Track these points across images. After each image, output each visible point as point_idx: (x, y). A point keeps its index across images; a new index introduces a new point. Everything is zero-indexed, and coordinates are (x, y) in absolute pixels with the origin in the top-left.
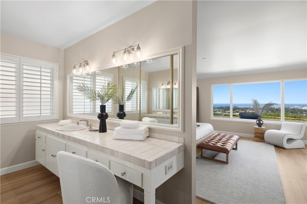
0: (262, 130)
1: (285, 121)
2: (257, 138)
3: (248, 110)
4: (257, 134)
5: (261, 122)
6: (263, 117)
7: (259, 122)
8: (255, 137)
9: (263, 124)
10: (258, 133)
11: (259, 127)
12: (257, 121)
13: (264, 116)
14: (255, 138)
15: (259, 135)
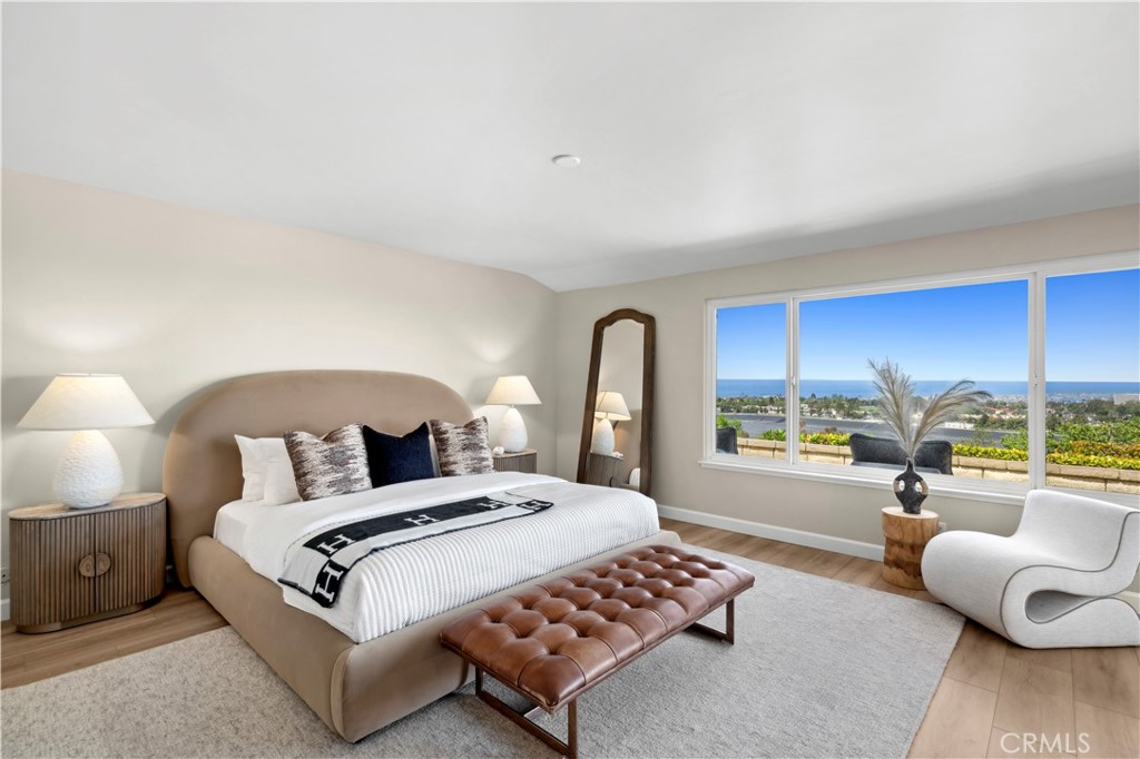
0: (919, 531)
1: (1047, 485)
2: (894, 569)
3: (998, 412)
4: (896, 549)
5: (918, 486)
6: (986, 453)
7: (909, 487)
8: (887, 562)
9: (925, 497)
10: (901, 544)
11: (906, 511)
12: (898, 479)
13: (990, 449)
14: (887, 568)
15: (905, 555)
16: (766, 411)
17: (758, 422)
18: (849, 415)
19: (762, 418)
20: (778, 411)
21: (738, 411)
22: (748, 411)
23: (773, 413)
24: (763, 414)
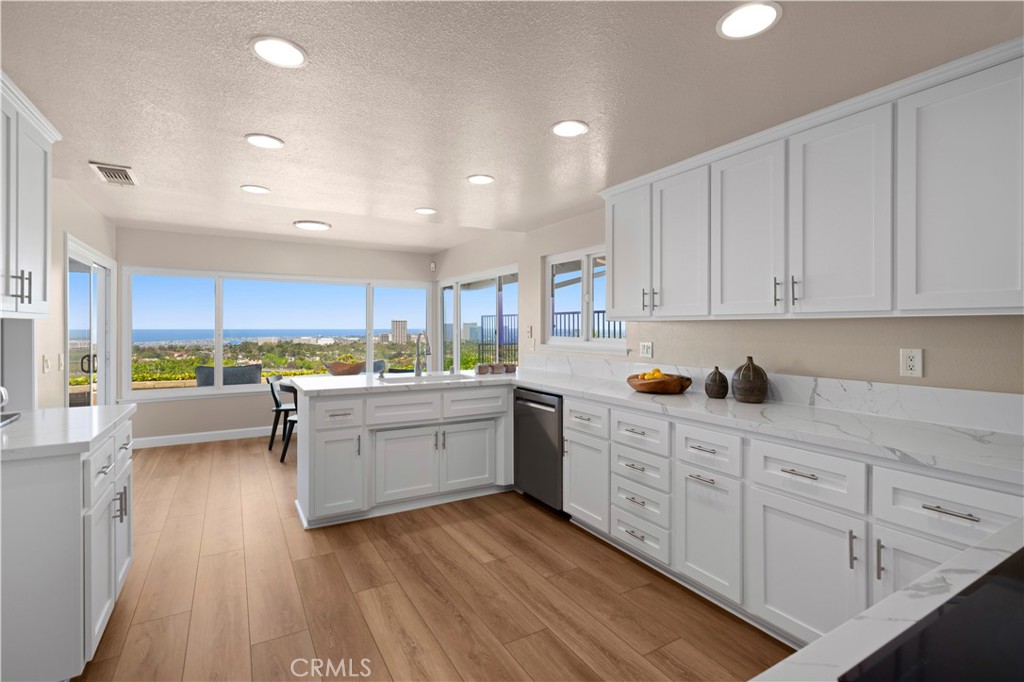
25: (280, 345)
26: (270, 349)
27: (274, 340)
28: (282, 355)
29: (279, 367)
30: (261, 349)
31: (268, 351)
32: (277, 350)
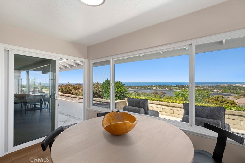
16: (153, 88)
17: (151, 90)
18: (169, 89)
19: (152, 90)
20: (155, 88)
21: (147, 88)
22: (149, 88)
23: (154, 89)
24: (152, 89)
25: (228, 86)
26: (225, 87)
27: (226, 85)
28: (229, 89)
29: (227, 93)
30: (222, 87)
31: (224, 88)
32: (227, 88)
